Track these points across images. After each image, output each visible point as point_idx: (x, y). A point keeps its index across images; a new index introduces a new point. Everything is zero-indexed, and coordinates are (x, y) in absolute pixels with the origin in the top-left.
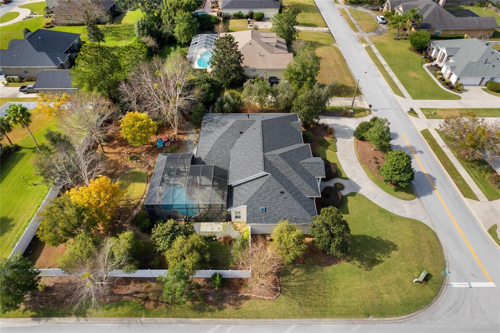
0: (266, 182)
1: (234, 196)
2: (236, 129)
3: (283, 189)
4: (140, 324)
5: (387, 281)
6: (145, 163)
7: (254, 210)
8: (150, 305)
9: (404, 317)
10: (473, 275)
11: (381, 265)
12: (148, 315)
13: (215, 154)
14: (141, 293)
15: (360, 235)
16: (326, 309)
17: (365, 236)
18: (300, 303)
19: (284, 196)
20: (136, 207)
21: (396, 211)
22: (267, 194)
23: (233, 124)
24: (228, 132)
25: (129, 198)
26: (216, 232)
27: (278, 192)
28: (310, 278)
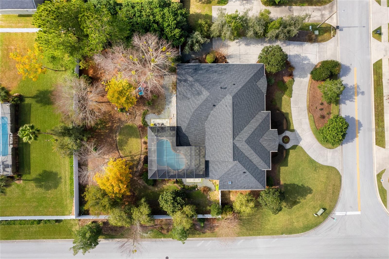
0: (233, 166)
1: (210, 168)
2: (210, 103)
3: (245, 171)
4: (162, 242)
5: (299, 215)
6: (134, 115)
7: (224, 182)
8: (165, 232)
9: (302, 234)
10: (351, 207)
11: (298, 205)
12: (165, 237)
13: (193, 126)
14: (158, 225)
15: (291, 184)
16: (260, 231)
17: (294, 184)
18: (247, 229)
19: (246, 174)
20: (139, 163)
21: (321, 161)
22: (234, 173)
23: (207, 98)
24: (203, 105)
25: (132, 154)
26: (197, 183)
27: (241, 172)
28: (254, 214)
